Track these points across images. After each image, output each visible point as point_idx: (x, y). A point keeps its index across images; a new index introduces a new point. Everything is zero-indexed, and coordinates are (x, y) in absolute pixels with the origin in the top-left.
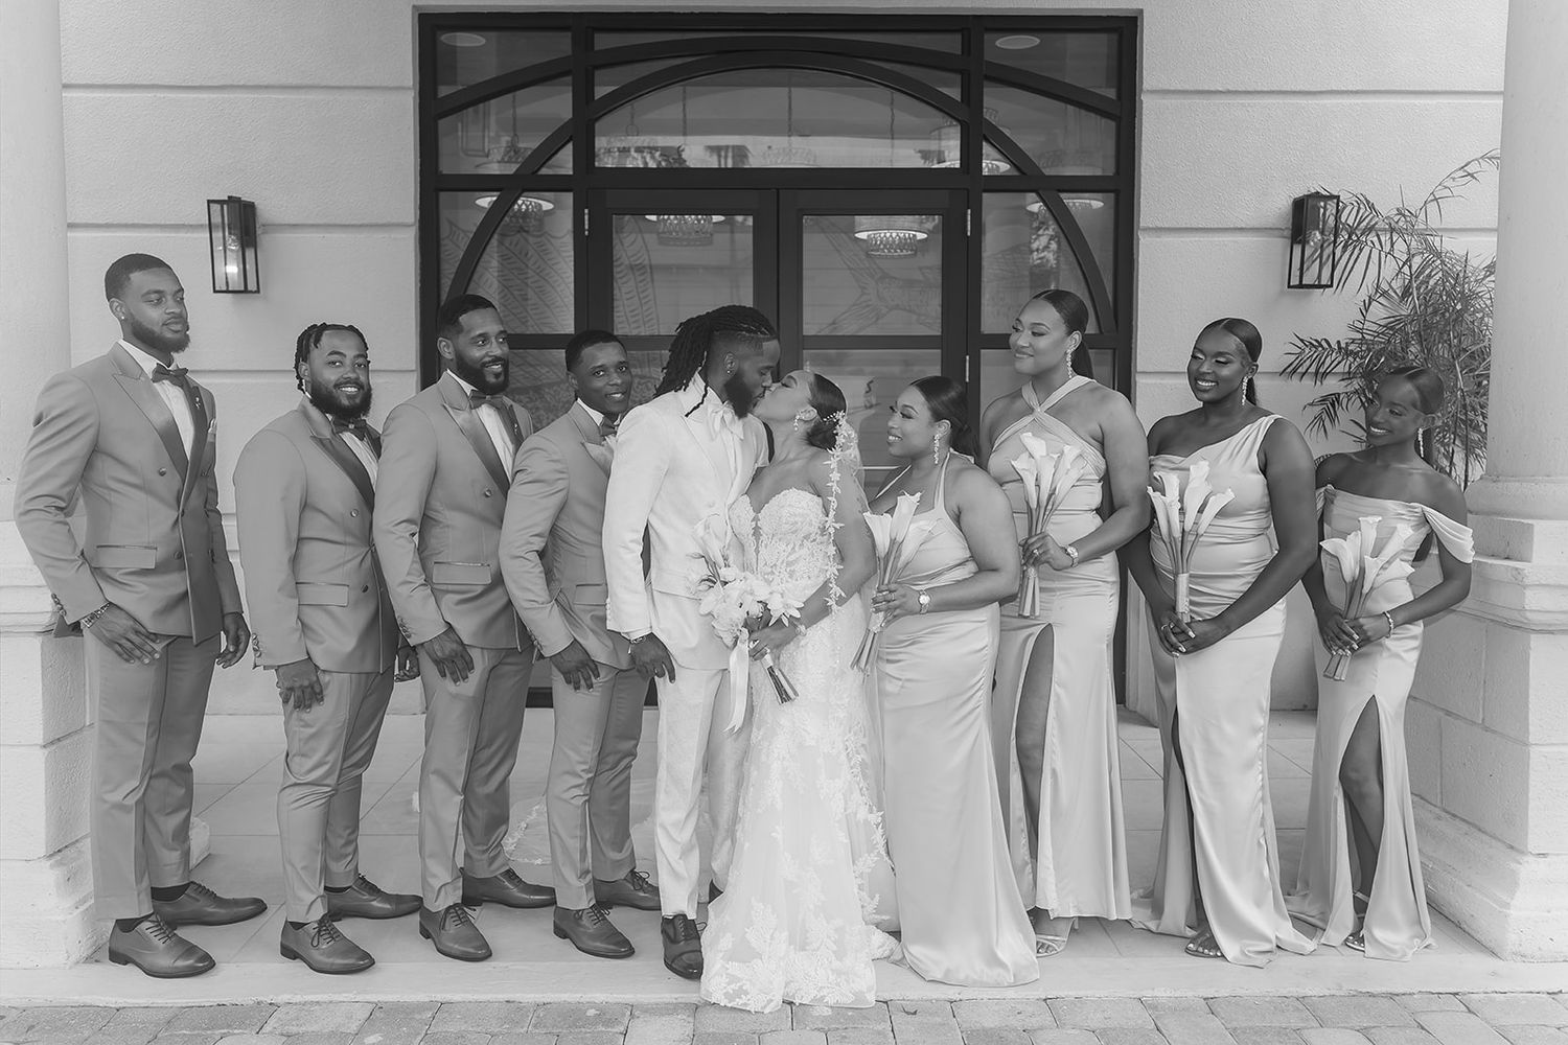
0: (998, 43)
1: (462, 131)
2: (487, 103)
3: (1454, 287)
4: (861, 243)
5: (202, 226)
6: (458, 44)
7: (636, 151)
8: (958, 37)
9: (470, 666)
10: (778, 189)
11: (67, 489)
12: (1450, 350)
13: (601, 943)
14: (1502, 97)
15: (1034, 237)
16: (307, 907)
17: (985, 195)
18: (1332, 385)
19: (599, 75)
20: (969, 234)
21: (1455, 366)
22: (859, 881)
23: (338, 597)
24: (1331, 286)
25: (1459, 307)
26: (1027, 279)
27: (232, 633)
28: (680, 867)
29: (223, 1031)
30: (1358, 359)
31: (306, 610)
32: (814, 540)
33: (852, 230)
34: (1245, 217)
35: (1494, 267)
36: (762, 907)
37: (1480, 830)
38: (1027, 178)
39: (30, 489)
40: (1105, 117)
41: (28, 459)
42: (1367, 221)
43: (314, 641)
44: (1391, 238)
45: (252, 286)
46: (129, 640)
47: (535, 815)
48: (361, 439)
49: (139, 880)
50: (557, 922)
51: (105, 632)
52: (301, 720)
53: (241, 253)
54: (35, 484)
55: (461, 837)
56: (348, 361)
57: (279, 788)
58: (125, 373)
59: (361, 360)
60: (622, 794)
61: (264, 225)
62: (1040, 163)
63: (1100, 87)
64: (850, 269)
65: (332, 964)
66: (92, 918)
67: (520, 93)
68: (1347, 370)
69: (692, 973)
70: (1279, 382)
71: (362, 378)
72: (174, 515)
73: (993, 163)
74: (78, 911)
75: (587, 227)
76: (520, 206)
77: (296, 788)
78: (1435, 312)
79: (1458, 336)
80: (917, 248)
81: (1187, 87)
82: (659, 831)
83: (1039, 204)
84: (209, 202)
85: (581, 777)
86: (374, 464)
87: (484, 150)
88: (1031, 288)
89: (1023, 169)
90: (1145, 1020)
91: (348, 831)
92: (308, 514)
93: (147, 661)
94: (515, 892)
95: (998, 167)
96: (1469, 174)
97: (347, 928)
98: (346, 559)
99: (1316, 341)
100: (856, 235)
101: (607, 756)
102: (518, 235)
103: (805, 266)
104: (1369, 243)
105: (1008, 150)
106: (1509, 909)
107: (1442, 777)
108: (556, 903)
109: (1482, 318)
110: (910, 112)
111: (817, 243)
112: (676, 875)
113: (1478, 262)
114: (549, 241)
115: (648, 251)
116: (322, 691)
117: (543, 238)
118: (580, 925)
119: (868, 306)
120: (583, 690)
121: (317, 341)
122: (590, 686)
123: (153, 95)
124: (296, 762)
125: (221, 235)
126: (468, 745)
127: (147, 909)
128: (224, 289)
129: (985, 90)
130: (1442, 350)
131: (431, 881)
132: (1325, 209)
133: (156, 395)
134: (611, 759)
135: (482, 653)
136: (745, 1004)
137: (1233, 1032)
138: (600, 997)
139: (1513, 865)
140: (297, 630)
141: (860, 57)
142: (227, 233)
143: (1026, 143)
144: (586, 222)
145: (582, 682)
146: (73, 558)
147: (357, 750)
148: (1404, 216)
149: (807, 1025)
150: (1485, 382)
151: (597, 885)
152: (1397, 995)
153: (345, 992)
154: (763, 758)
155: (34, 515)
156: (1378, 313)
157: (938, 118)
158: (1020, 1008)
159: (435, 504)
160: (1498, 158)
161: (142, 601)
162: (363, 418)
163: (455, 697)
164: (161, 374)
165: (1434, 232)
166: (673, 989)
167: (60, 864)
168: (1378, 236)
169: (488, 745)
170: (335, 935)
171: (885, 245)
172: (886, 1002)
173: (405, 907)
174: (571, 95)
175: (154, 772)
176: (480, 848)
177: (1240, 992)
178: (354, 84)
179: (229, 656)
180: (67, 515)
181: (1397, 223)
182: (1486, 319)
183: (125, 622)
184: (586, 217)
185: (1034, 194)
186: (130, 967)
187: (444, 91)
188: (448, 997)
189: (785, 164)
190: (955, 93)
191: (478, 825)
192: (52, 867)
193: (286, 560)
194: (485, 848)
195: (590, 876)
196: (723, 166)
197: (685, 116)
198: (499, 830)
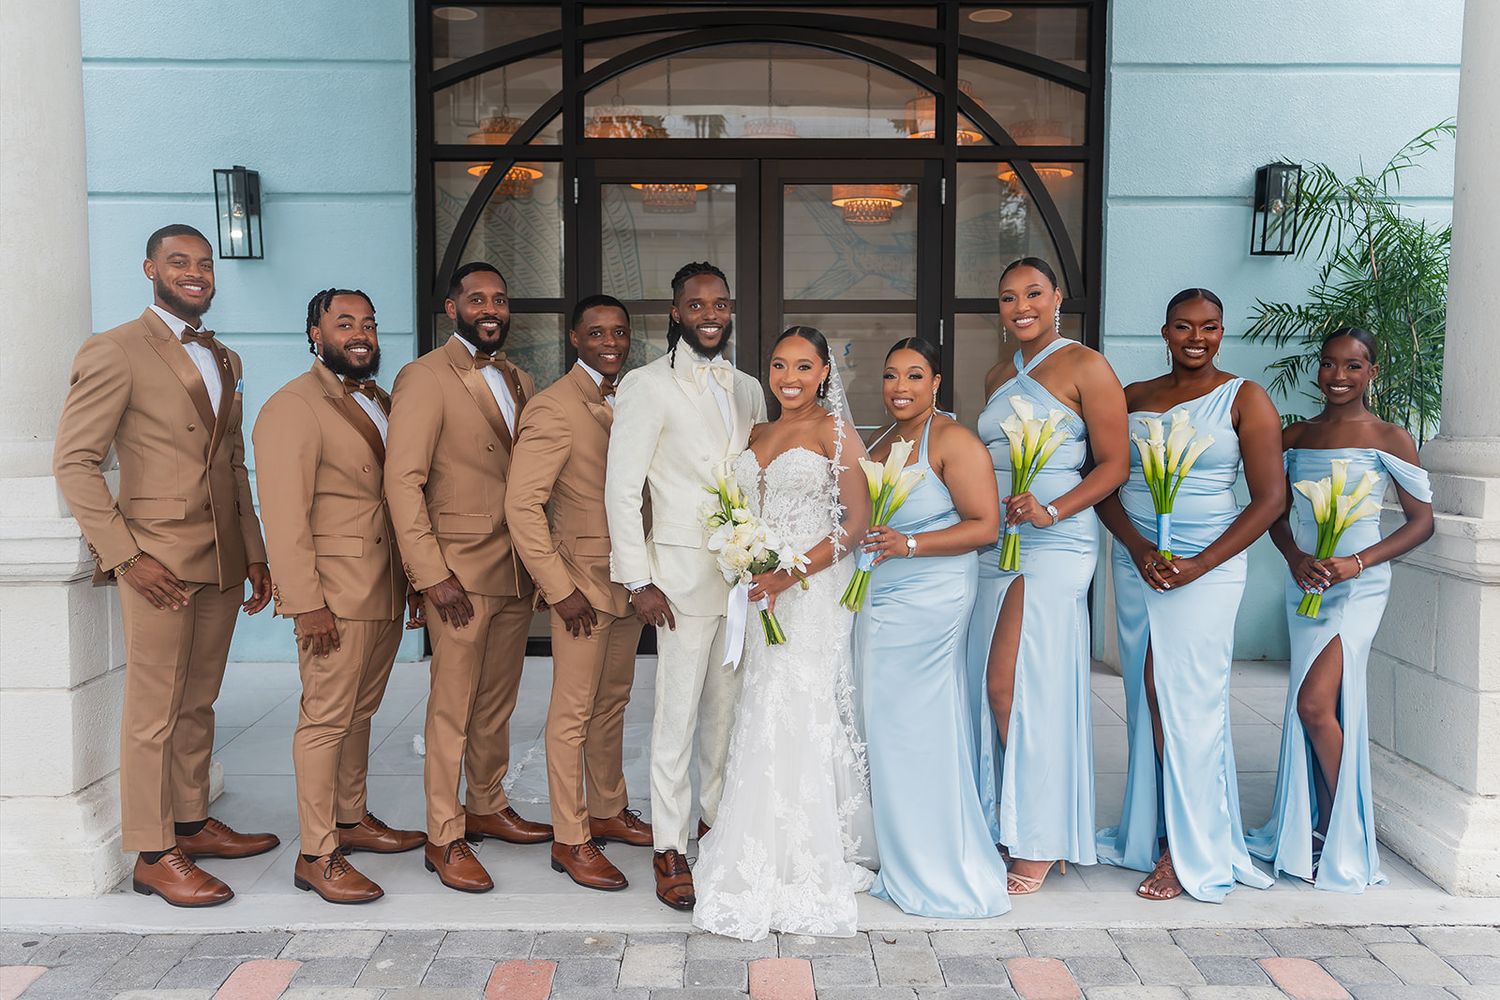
0: (971, 17)
1: (454, 102)
2: (477, 77)
3: (1410, 254)
4: (838, 211)
5: (208, 194)
6: (450, 18)
7: (618, 121)
8: (934, 12)
9: (470, 613)
10: (760, 159)
11: (103, 444)
12: (1406, 315)
13: (597, 876)
14: (1458, 70)
15: (1003, 204)
16: (319, 842)
17: (958, 164)
18: (1293, 348)
19: (588, 48)
20: (943, 202)
21: (1411, 330)
22: (843, 823)
23: (354, 548)
24: (1293, 252)
25: (1415, 273)
26: (998, 244)
27: (257, 581)
28: (672, 805)
29: (243, 956)
30: (1317, 323)
31: (322, 560)
32: (817, 497)
33: (828, 199)
34: (1210, 185)
35: (1449, 234)
36: (754, 841)
37: (1431, 773)
38: (999, 148)
39: (67, 444)
40: (1075, 89)
41: (66, 415)
42: (1328, 189)
43: (330, 590)
44: (1351, 207)
45: (256, 252)
46: (160, 588)
47: (530, 757)
48: (372, 399)
49: (164, 815)
50: (555, 856)
51: (138, 580)
52: (318, 665)
53: (245, 221)
54: (73, 439)
55: (463, 778)
56: (357, 324)
57: (295, 731)
58: (155, 334)
59: (369, 323)
60: (615, 736)
61: (267, 194)
62: (1011, 133)
63: (1071, 59)
64: (827, 235)
65: (344, 895)
66: (118, 850)
67: (509, 67)
68: (1307, 333)
69: (684, 905)
70: (1242, 345)
71: (371, 339)
72: (201, 469)
73: (967, 134)
74: (105, 844)
75: (576, 196)
76: (510, 175)
77: (312, 730)
78: (1392, 279)
79: (1415, 301)
80: (892, 215)
81: (1155, 61)
82: (654, 771)
83: (1009, 174)
84: (215, 171)
85: (578, 720)
86: (385, 422)
87: (474, 121)
88: (1002, 253)
89: (996, 140)
90: (1111, 949)
91: (358, 771)
92: (324, 470)
93: (176, 608)
94: (513, 828)
95: (971, 137)
96: (1426, 144)
97: (358, 862)
98: (361, 512)
99: (1278, 306)
100: (834, 203)
101: (603, 699)
102: (507, 203)
103: (786, 231)
104: (1329, 211)
105: (981, 119)
106: (1457, 847)
107: (1395, 723)
108: (553, 838)
109: (1439, 283)
110: (886, 83)
111: (798, 210)
112: (668, 812)
113: (1434, 229)
114: (537, 208)
115: (632, 217)
116: (338, 639)
117: (531, 205)
118: (576, 859)
119: (844, 271)
120: (581, 637)
121: (327, 305)
122: (588, 633)
123: (160, 68)
124: (312, 705)
125: (227, 203)
126: (470, 688)
127: (170, 843)
128: (230, 255)
129: (959, 62)
130: (1399, 315)
131: (437, 817)
132: (1287, 178)
133: (185, 356)
134: (606, 703)
135: (484, 602)
136: (735, 933)
137: (1196, 961)
138: (597, 926)
139: (1463, 806)
140: (316, 580)
141: (839, 32)
142: (232, 202)
143: (998, 113)
144: (576, 191)
145: (582, 629)
146: (107, 509)
147: (369, 693)
148: (1364, 185)
149: (792, 953)
150: (1440, 346)
151: (593, 823)
152: (1351, 927)
153: (358, 921)
154: (758, 700)
155: (72, 468)
156: (1338, 278)
157: (914, 89)
158: (995, 939)
159: (442, 457)
160: (1455, 127)
161: (172, 550)
162: (373, 378)
163: (457, 642)
164: (189, 336)
165: (1393, 201)
166: (666, 919)
167: (86, 800)
168: (1338, 204)
169: (490, 690)
170: (347, 868)
171: (861, 213)
172: (867, 933)
173: (411, 842)
174: (561, 67)
175: (182, 711)
176: (482, 787)
177: (1200, 924)
178: (353, 58)
179: (255, 604)
180: (103, 470)
181: (1356, 192)
182: (1441, 285)
183: (156, 570)
184: (576, 186)
185: (1006, 164)
186: (153, 897)
187: (439, 64)
188: (453, 926)
189: (766, 134)
190: (930, 66)
191: (479, 767)
192: (79, 803)
193: (304, 513)
194: (486, 786)
195: (585, 814)
196: (701, 137)
197: (669, 87)
198: (499, 771)
